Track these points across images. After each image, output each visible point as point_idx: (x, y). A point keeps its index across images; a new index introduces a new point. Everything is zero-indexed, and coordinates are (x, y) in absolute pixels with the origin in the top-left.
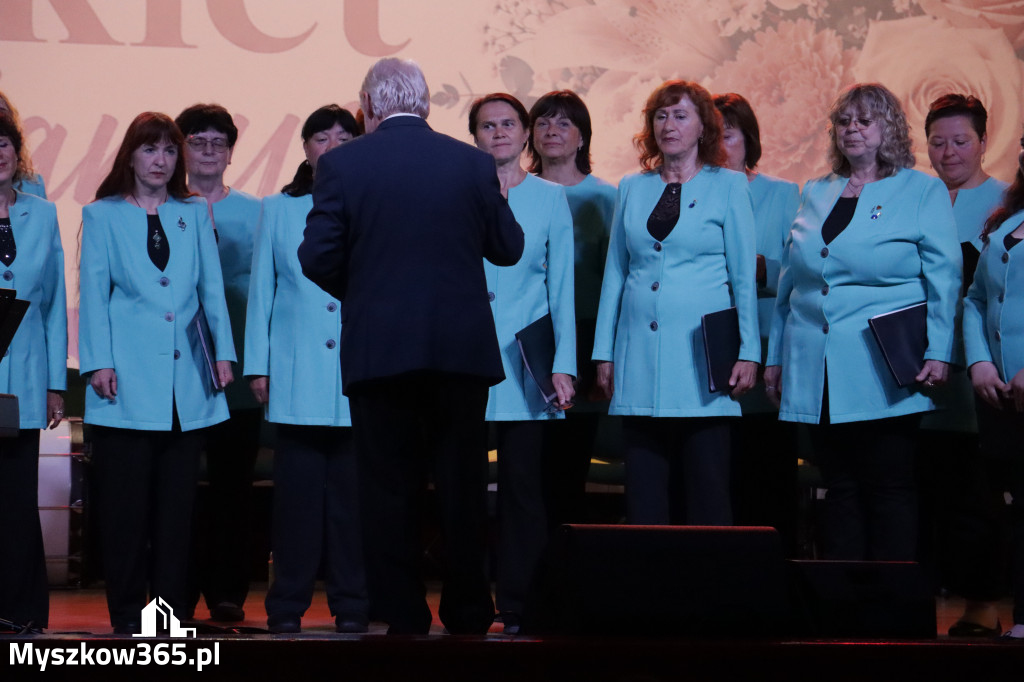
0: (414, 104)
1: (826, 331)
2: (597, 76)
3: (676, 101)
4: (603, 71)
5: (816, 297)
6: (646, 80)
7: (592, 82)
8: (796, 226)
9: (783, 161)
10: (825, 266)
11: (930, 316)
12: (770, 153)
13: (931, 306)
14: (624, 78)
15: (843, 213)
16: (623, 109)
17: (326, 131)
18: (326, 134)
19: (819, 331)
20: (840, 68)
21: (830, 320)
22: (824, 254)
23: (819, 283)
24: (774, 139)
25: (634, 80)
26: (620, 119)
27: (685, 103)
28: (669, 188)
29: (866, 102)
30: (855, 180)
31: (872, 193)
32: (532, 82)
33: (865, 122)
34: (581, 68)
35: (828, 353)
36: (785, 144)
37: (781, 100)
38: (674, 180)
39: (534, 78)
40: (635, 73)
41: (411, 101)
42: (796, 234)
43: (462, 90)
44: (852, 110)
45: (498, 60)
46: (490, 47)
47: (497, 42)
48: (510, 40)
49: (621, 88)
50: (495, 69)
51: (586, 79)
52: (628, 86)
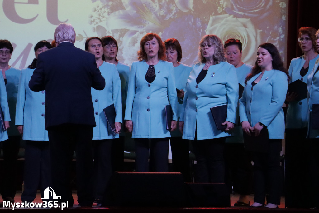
0: (69, 39)
1: (196, 111)
2: (127, 32)
3: (152, 39)
4: (128, 30)
5: (194, 100)
6: (142, 33)
7: (125, 34)
8: (189, 78)
9: (184, 59)
10: (197, 91)
11: (228, 108)
13: (229, 105)
14: (135, 32)
15: (203, 74)
16: (134, 42)
17: (41, 48)
18: (42, 49)
19: (195, 111)
20: (202, 30)
21: (198, 108)
22: (197, 87)
23: (195, 96)
25: (138, 33)
26: (134, 45)
27: (154, 40)
28: (150, 66)
29: (210, 40)
30: (207, 64)
31: (212, 69)
33: (209, 46)
34: (121, 29)
35: (197, 118)
38: (152, 64)
39: (107, 32)
40: (138, 31)
41: (68, 38)
42: (189, 81)
43: (84, 36)
44: (206, 42)
45: (95, 26)
46: (93, 22)
47: (95, 21)
48: (99, 20)
49: (134, 36)
50: (94, 29)
51: (123, 33)
52: (136, 35)
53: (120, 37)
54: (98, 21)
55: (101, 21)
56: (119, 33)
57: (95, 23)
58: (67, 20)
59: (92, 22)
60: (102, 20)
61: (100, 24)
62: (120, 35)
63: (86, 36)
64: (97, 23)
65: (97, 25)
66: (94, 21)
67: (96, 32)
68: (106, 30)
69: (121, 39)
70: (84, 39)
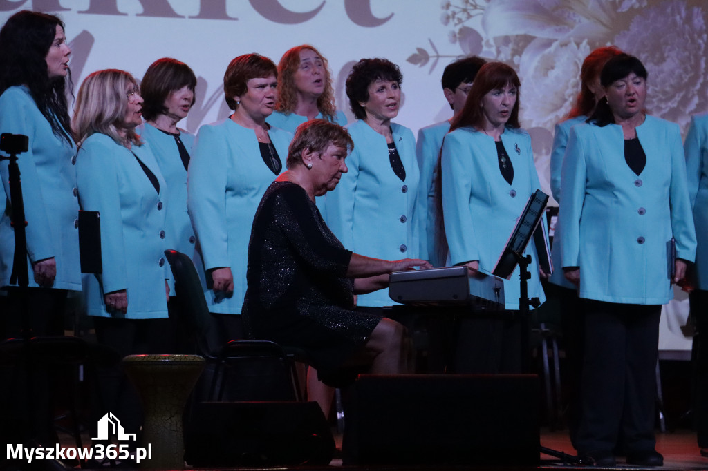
2: (529, 42)
4: (533, 38)
6: (566, 45)
7: (524, 47)
9: (663, 106)
12: (655, 100)
16: (547, 67)
24: (657, 89)
25: (555, 45)
26: (546, 74)
32: (482, 47)
34: (517, 36)
36: (665, 93)
37: (662, 60)
39: (483, 43)
40: (555, 40)
45: (457, 29)
46: (451, 19)
47: (456, 16)
48: (466, 15)
49: (547, 51)
50: (455, 36)
51: (521, 44)
52: (552, 49)
53: (513, 55)
56: (511, 46)
62: (513, 50)
63: (434, 54)
67: (458, 44)
68: (481, 39)
69: (516, 59)
70: (432, 61)
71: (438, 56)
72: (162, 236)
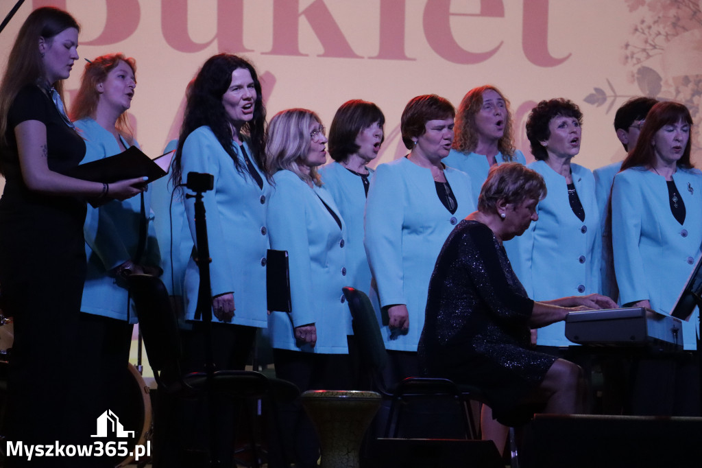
32: (661, 86)
34: (697, 76)
39: (662, 82)
43: (608, 92)
45: (635, 69)
46: (630, 60)
47: (635, 56)
48: (644, 55)
50: (633, 76)
51: (700, 84)
53: (693, 95)
54: (642, 56)
55: (649, 56)
56: (690, 86)
57: (635, 61)
58: (570, 55)
59: (627, 58)
60: (651, 53)
61: (648, 63)
62: (693, 90)
63: (612, 94)
64: (639, 61)
65: (639, 66)
66: (632, 57)
67: (636, 84)
68: (659, 79)
70: (609, 101)
71: (616, 96)
72: (344, 273)
